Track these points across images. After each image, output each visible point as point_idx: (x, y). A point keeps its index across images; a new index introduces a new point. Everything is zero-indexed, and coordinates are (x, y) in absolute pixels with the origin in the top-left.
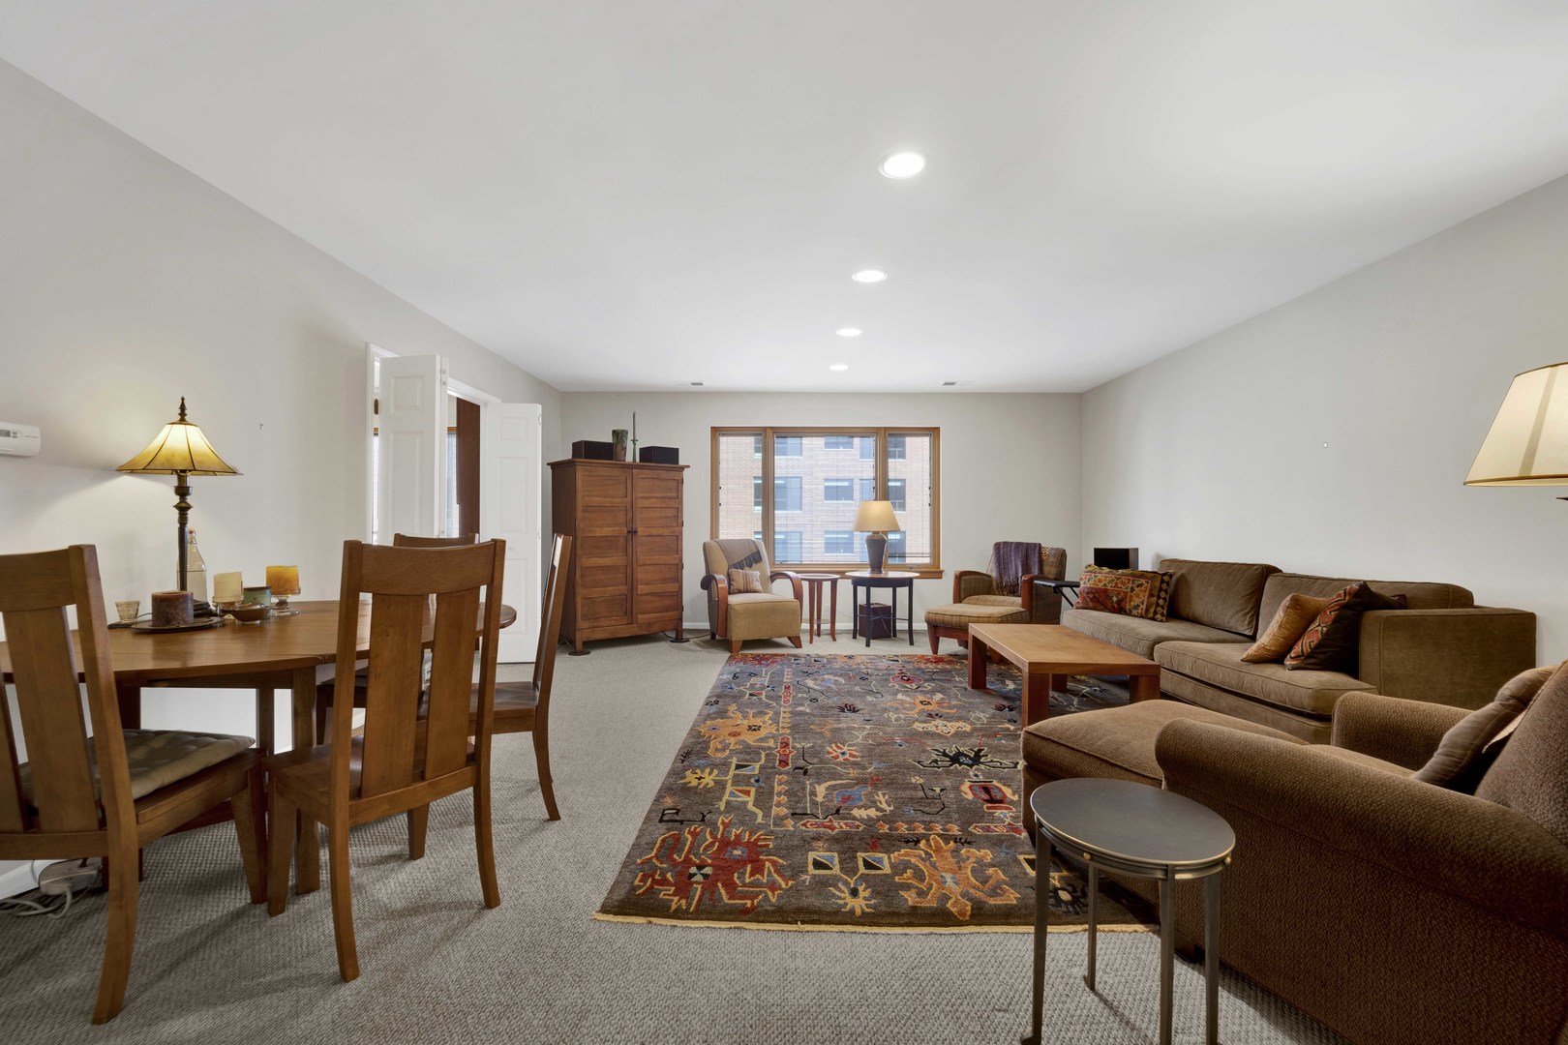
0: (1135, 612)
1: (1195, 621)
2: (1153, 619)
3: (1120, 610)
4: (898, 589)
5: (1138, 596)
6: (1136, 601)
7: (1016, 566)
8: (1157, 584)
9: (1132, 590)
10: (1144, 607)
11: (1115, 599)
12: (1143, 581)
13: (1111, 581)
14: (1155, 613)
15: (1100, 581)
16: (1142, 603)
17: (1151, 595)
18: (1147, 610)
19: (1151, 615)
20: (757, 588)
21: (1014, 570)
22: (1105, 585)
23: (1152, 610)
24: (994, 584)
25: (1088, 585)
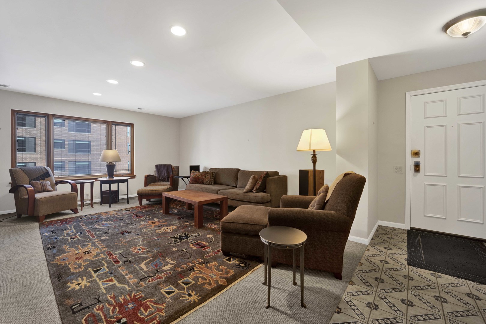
0: (206, 183)
1: (221, 184)
2: (211, 185)
3: (203, 183)
4: (120, 184)
5: (207, 179)
6: (207, 180)
7: (164, 172)
8: (212, 175)
9: (206, 177)
10: (209, 182)
11: (201, 180)
12: (208, 174)
13: (200, 175)
14: (212, 183)
15: (197, 175)
16: (208, 181)
17: (210, 178)
18: (210, 182)
19: (211, 184)
20: (50, 189)
21: (164, 174)
22: (198, 176)
23: (211, 182)
24: (157, 179)
25: (193, 177)
